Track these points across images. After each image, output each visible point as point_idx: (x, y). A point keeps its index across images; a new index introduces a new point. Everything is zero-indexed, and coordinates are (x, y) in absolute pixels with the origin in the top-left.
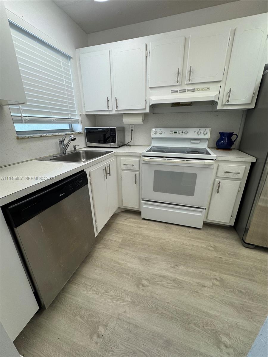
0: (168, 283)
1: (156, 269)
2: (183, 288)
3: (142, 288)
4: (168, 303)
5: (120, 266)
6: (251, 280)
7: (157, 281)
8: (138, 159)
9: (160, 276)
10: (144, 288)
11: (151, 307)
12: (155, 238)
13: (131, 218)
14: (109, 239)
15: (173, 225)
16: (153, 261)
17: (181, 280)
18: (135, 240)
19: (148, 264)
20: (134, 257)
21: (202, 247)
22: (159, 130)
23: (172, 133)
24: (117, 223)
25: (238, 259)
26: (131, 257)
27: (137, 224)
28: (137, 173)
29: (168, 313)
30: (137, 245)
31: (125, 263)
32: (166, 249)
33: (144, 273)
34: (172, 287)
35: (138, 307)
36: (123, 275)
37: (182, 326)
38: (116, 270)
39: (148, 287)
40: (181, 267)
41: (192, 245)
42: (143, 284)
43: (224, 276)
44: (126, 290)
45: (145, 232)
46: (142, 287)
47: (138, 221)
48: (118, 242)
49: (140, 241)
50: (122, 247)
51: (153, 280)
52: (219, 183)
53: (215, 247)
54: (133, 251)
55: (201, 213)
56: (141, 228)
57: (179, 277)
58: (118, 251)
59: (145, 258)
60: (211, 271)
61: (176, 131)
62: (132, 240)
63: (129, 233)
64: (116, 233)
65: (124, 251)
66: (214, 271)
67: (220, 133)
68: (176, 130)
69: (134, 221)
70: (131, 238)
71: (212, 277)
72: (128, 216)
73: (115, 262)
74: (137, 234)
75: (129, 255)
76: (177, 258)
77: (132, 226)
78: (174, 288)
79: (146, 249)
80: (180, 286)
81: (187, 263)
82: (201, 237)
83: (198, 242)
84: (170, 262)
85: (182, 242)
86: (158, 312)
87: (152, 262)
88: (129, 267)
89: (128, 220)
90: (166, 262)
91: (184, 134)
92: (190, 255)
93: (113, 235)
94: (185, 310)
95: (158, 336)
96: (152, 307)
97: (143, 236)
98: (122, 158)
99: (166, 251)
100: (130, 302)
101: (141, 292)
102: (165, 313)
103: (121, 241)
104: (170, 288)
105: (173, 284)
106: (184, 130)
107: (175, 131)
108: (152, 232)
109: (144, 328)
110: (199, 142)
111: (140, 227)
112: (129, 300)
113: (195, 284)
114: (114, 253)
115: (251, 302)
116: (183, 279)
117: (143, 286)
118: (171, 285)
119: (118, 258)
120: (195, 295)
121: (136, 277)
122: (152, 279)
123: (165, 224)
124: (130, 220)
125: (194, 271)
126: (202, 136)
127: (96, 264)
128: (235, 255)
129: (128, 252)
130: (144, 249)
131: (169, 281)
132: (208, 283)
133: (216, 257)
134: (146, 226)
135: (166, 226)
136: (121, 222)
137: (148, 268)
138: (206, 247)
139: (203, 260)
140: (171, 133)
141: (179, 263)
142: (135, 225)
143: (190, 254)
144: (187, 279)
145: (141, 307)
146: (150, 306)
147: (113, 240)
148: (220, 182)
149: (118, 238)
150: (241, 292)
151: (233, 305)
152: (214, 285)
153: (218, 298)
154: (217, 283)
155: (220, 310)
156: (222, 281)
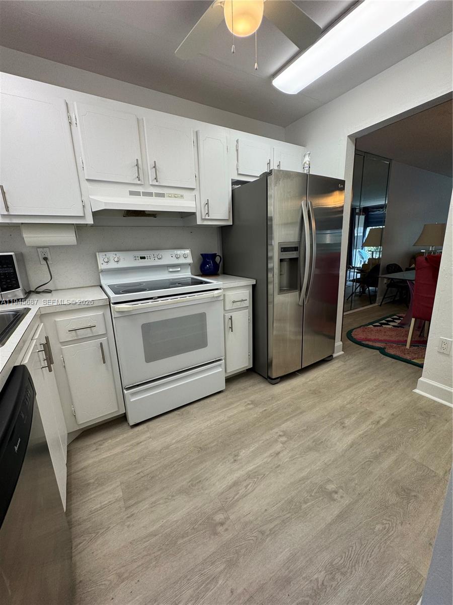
0: (246, 487)
1: (217, 483)
2: (264, 475)
3: (223, 530)
4: (266, 510)
5: (160, 535)
6: (301, 413)
7: (234, 498)
8: (100, 313)
9: (230, 488)
10: (225, 526)
11: (256, 538)
12: (177, 442)
13: (106, 440)
14: (91, 512)
15: (188, 407)
16: (204, 477)
17: (255, 468)
18: (148, 471)
19: (202, 488)
20: (170, 497)
21: (242, 411)
22: (111, 255)
23: (138, 259)
24: (82, 469)
25: (278, 400)
26: (166, 502)
27: (128, 442)
28: (103, 340)
29: (276, 522)
30: (159, 476)
31: (164, 521)
32: (206, 445)
33: (207, 505)
34: (255, 487)
35: (241, 560)
36: (179, 543)
37: (298, 518)
38: (159, 550)
39: (227, 518)
40: (242, 453)
41: (231, 416)
42: (220, 523)
43: (284, 426)
44: (205, 560)
45: (155, 445)
46: (221, 528)
47: (125, 435)
48: (117, 501)
49: (159, 465)
50: (132, 502)
51: (227, 502)
52: (231, 319)
53: (253, 402)
54: (161, 491)
55: (220, 368)
56: (142, 443)
57: (251, 467)
58: (132, 515)
59: (189, 484)
60: (271, 432)
61: (143, 256)
62: (142, 474)
63: (127, 468)
64: (96, 488)
65: (145, 505)
66: (272, 429)
67: (202, 255)
68: (143, 254)
69: (118, 440)
70: (139, 473)
71: (276, 437)
72: (97, 440)
73: (144, 540)
74: (144, 458)
75: (159, 504)
76: (228, 445)
77: (123, 452)
78: (256, 485)
79: (179, 469)
80: (260, 477)
81: (243, 442)
82: (231, 400)
83: (233, 408)
84: (225, 458)
85: (217, 421)
86: (267, 535)
87: (204, 480)
88: (177, 521)
89: (102, 447)
90: (221, 463)
91: (156, 259)
92: (238, 430)
93: (93, 496)
94: (286, 499)
95: (290, 561)
96: (256, 536)
97: (156, 453)
98: (59, 319)
99: (209, 448)
100: (225, 569)
101: (227, 537)
102: (273, 526)
104: (253, 491)
105: (252, 482)
106: (156, 253)
107: (141, 256)
108: (165, 437)
109: (271, 576)
110: (179, 269)
111: (138, 444)
112: (222, 567)
113: (270, 459)
114: (128, 526)
115: (316, 433)
116: (256, 466)
117: (222, 524)
118: (251, 484)
119: (143, 527)
120: (279, 471)
121: (200, 524)
122: (224, 502)
123: (176, 412)
124: (106, 444)
125: (257, 445)
126: (182, 261)
127: (102, 587)
128: (273, 397)
129: (153, 499)
130: (176, 471)
131: (245, 484)
132: (278, 447)
133: (262, 413)
134: (148, 435)
135: (179, 414)
136: (90, 461)
137: (207, 494)
138: (244, 408)
139: (255, 425)
140: (136, 259)
141: (236, 450)
142: (126, 445)
143: (238, 428)
144: (259, 461)
145: (244, 555)
146: (253, 538)
147: (101, 508)
148: (231, 317)
149: (111, 493)
150: (304, 430)
151: (310, 449)
152: (284, 443)
153: (297, 453)
154: (284, 439)
155: (307, 464)
156: (285, 434)
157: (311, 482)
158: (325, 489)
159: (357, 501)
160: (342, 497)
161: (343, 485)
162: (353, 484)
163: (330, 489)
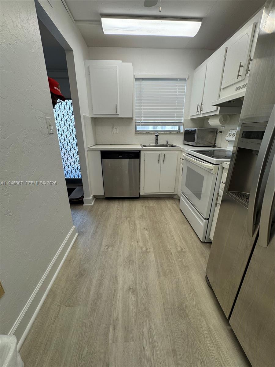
43: (152, 254)
60: (152, 247)
66: (154, 248)
71: (148, 247)
103: (151, 206)
113: (137, 238)
120: (129, 238)
132: (141, 244)
133: (170, 251)
150: (143, 262)
151: (130, 255)
152: (142, 248)
153: (132, 248)
154: (144, 249)
155: (125, 248)
156: (147, 252)
157: (117, 244)
158: (111, 247)
159: (99, 252)
160: (104, 249)
161: (107, 253)
162: (103, 257)
163: (110, 248)
